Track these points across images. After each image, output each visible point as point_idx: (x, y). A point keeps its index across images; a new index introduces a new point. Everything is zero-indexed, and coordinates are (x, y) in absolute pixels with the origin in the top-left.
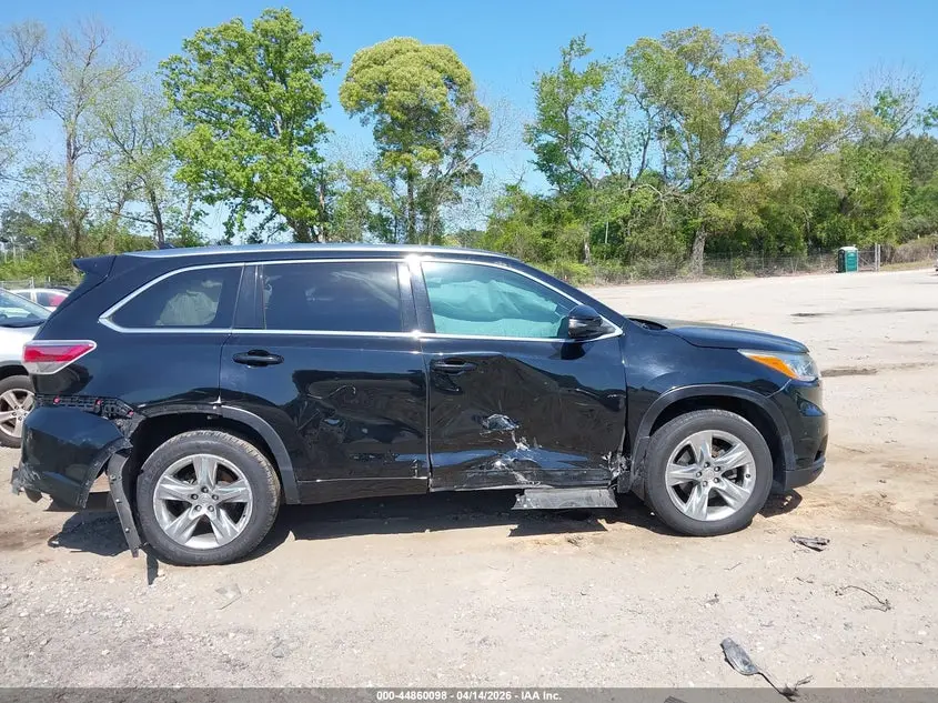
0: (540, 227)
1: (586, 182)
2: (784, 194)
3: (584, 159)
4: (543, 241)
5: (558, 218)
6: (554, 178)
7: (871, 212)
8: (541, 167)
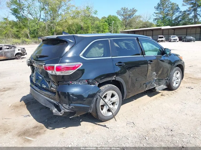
0: (15, 29)
1: (26, 19)
2: (71, 25)
3: (25, 13)
4: (17, 33)
5: (20, 27)
6: (17, 17)
7: (86, 30)
8: (13, 14)
